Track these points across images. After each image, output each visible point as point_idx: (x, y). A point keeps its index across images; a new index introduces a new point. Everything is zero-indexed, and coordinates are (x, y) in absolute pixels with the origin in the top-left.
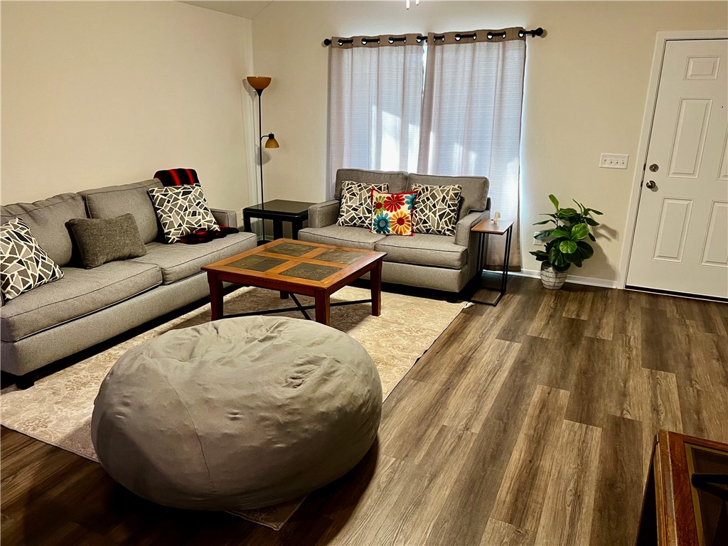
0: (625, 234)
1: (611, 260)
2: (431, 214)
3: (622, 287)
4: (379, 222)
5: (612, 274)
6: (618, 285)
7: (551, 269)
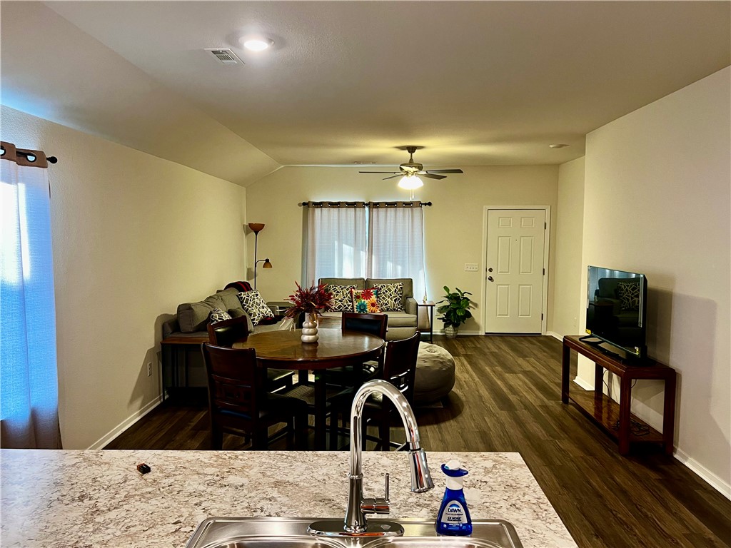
0: (481, 305)
1: (476, 319)
2: (389, 300)
3: (484, 334)
4: (360, 306)
5: (478, 328)
6: (482, 333)
7: (451, 326)
